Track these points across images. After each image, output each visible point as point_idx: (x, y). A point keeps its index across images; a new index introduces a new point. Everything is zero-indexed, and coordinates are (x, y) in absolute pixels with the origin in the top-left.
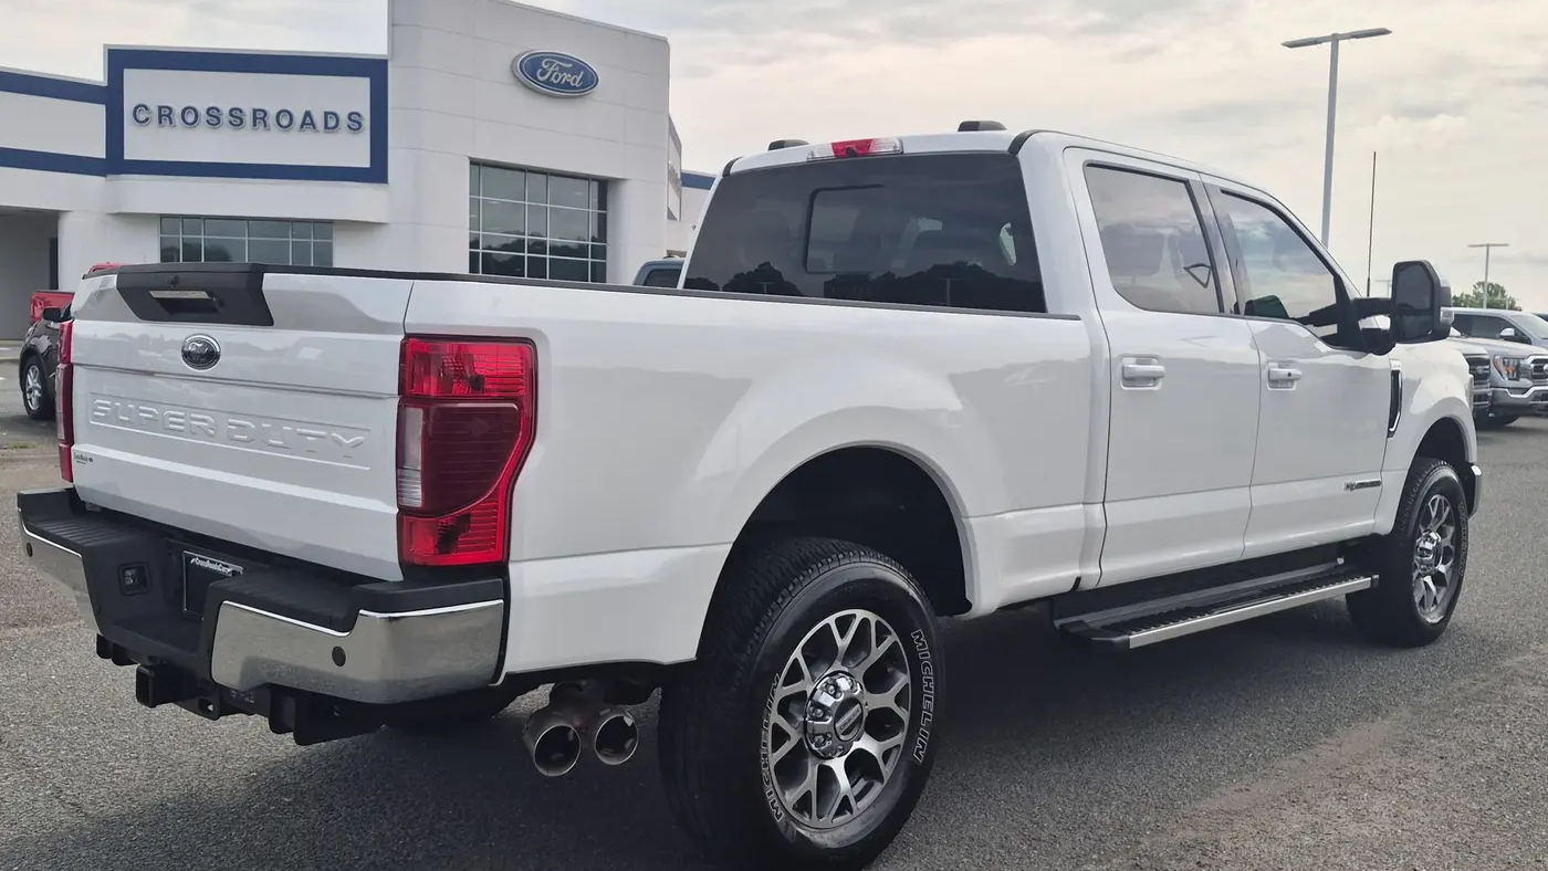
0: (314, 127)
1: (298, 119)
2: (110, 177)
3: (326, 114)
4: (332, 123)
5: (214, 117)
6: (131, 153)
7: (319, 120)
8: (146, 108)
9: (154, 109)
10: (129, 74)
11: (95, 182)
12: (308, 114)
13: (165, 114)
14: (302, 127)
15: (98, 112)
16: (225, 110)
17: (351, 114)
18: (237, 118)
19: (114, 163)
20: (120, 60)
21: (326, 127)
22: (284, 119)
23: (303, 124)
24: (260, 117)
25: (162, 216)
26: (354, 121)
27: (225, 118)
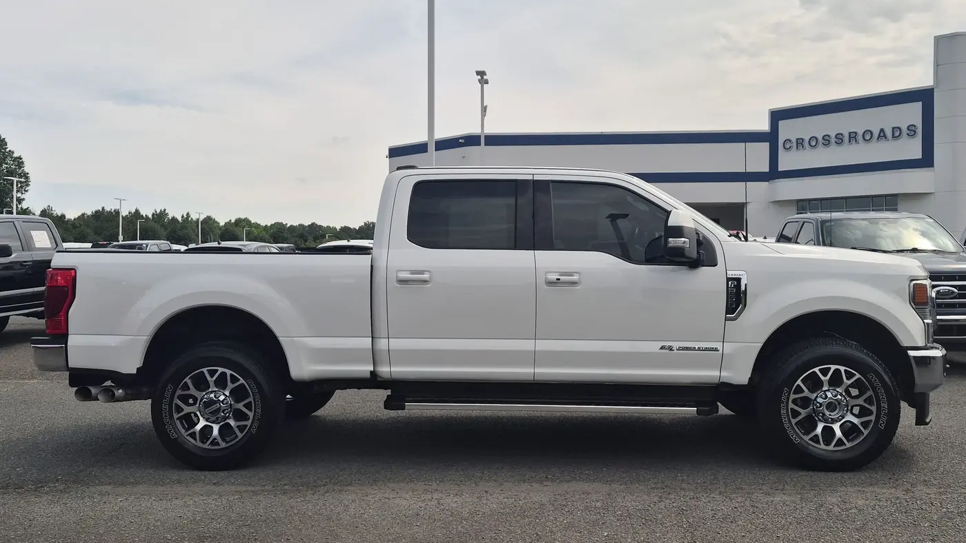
0: (886, 138)
1: (876, 134)
2: (771, 182)
3: (893, 128)
4: (897, 134)
5: (827, 141)
6: (782, 167)
7: (889, 133)
8: (790, 141)
9: (794, 140)
10: (781, 123)
11: (763, 185)
12: (882, 130)
13: (800, 142)
14: (878, 139)
15: (765, 147)
16: (833, 135)
17: (909, 126)
18: (839, 139)
19: (774, 174)
20: (777, 116)
21: (893, 137)
22: (868, 136)
23: (879, 136)
24: (853, 137)
25: (798, 201)
26: (912, 130)
27: (833, 140)
